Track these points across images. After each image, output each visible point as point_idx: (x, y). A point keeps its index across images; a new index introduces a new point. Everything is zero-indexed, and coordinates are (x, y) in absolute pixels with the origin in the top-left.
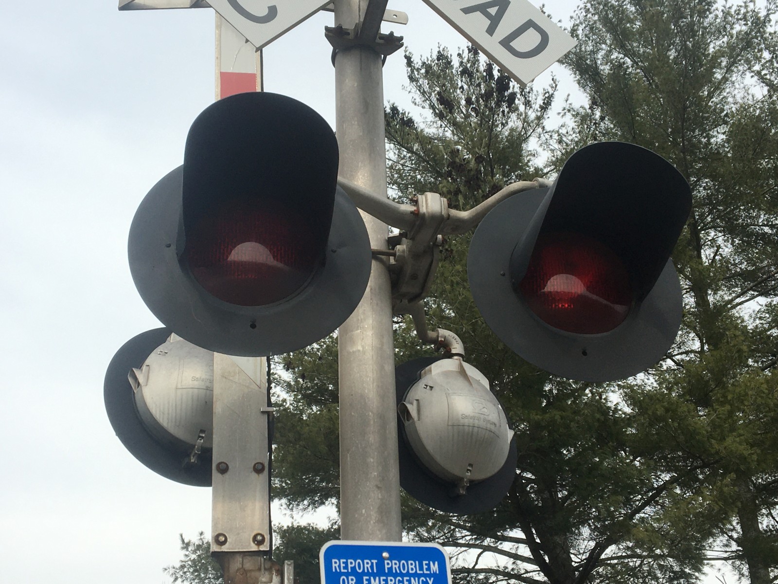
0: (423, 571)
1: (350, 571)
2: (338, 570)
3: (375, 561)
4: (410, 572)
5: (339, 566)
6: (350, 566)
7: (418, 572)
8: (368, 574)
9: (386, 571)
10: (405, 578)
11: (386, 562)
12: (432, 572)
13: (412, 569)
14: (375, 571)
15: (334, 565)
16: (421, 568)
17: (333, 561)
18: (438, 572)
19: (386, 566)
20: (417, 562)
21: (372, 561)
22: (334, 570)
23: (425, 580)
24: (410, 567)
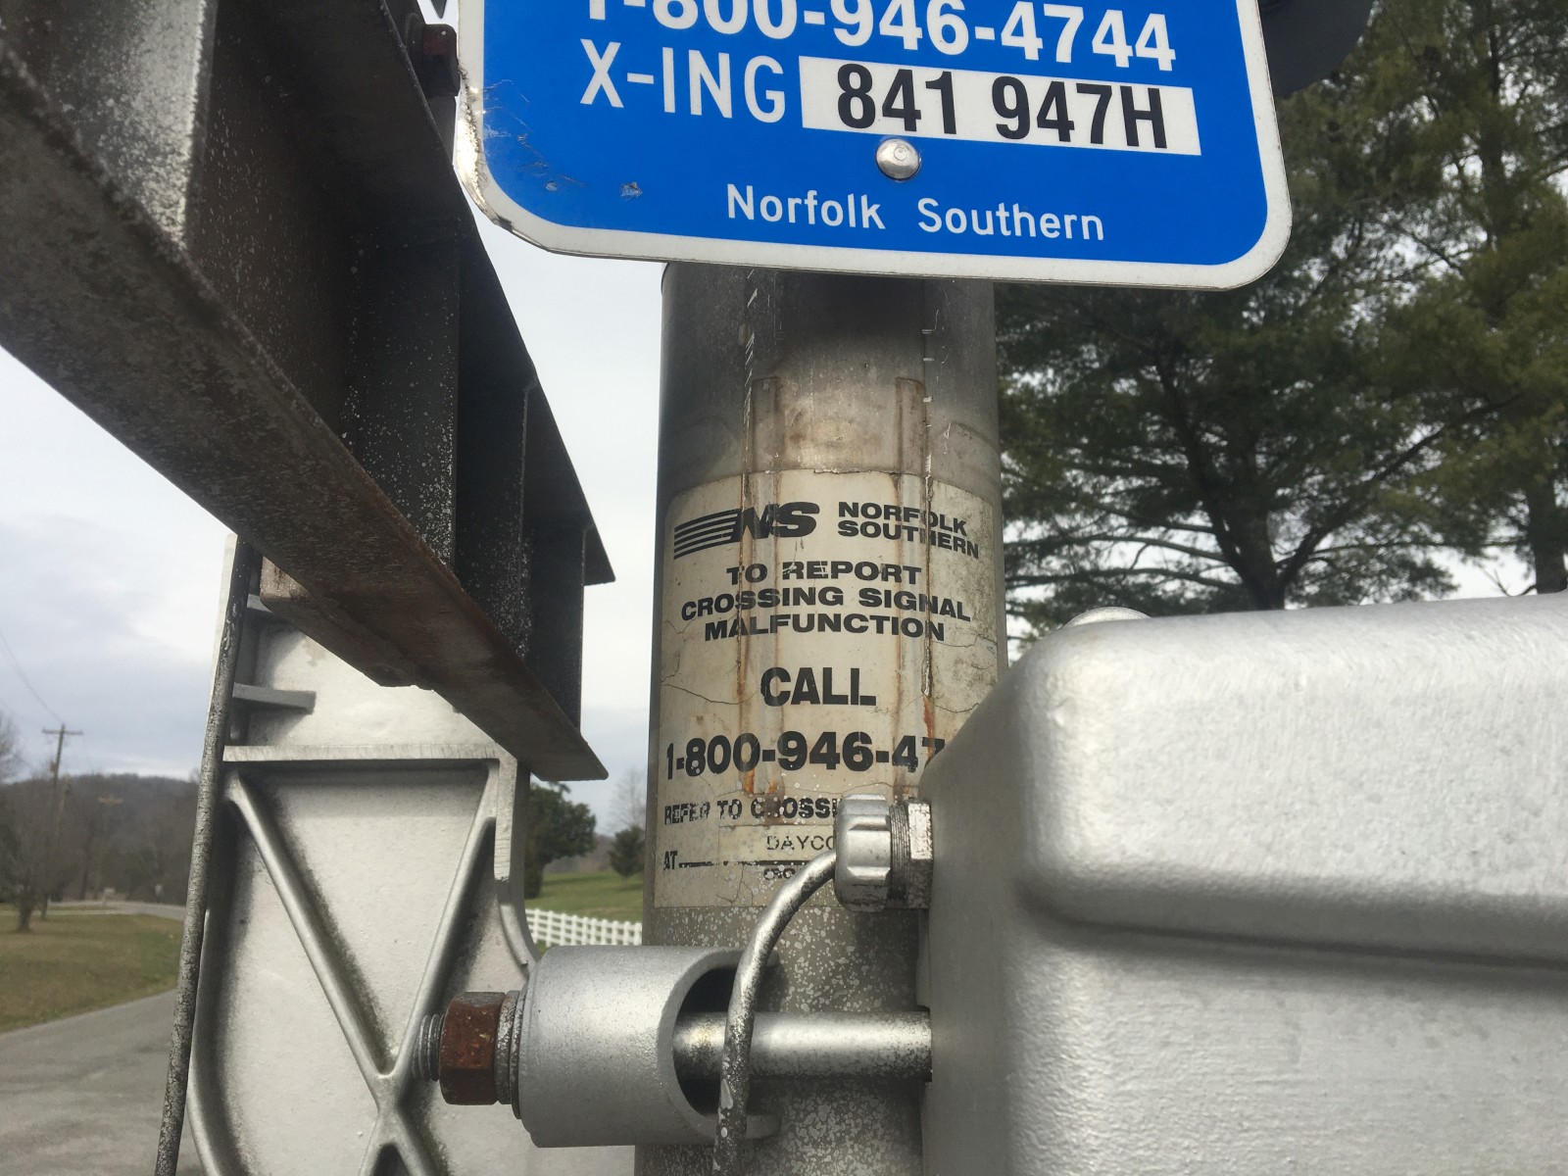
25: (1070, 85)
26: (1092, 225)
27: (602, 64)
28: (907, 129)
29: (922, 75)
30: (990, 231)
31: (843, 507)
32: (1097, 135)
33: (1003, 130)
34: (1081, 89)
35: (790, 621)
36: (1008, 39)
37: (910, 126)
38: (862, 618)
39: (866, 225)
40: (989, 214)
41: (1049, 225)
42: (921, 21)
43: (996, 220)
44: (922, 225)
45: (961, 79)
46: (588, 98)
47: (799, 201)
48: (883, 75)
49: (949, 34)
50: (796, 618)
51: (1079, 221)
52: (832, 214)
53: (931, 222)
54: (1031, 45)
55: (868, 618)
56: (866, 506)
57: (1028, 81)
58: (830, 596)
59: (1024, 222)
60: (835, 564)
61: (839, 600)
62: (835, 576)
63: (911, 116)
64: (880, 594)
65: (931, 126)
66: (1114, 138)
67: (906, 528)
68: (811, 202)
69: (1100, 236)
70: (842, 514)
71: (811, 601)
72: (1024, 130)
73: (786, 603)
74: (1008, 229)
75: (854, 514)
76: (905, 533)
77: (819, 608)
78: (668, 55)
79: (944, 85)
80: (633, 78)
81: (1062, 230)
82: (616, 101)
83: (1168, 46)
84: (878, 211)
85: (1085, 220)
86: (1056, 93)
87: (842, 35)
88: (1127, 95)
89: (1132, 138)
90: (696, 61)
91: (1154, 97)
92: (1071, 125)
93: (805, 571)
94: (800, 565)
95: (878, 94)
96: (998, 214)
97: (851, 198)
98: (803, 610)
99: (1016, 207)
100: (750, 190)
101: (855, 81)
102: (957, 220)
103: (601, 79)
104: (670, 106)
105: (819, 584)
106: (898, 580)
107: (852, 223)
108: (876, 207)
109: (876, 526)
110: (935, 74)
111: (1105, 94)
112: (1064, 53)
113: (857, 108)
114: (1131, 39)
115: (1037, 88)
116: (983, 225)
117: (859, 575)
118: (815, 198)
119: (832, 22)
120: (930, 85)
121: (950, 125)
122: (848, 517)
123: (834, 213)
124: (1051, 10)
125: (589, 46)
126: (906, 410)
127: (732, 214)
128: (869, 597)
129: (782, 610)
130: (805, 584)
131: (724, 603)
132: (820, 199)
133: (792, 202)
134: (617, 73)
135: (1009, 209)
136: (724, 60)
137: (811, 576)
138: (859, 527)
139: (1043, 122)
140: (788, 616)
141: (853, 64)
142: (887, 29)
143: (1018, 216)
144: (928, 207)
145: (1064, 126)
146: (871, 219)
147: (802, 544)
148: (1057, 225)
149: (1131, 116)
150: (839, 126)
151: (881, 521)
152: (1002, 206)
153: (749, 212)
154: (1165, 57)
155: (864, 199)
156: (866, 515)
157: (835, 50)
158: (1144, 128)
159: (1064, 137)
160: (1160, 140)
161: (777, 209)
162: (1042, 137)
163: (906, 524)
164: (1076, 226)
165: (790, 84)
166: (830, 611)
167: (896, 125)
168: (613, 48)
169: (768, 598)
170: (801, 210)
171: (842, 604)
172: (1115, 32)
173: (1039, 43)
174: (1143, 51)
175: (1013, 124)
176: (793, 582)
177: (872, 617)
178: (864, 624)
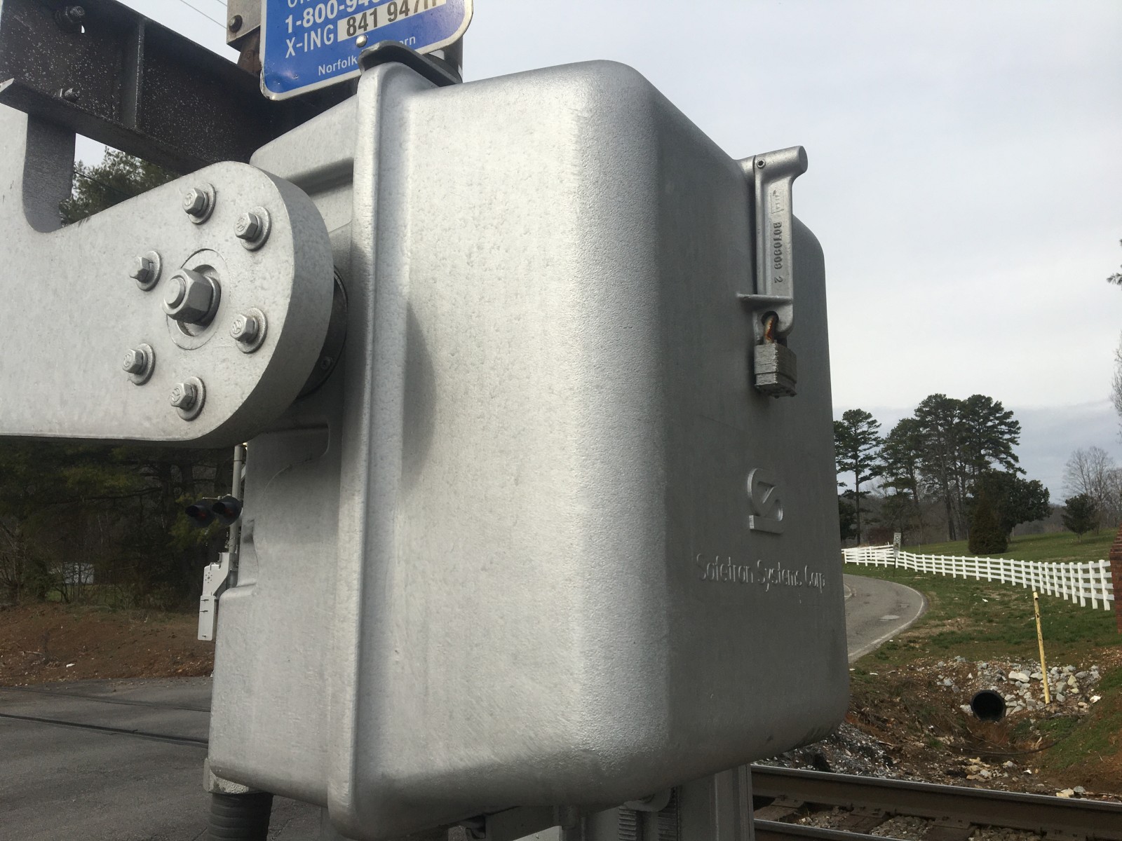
26: (412, 40)
27: (291, 45)
28: (364, 30)
29: (369, 12)
32: (416, 10)
33: (389, 20)
39: (353, 64)
45: (379, 9)
46: (287, 56)
47: (336, 64)
48: (359, 17)
52: (344, 64)
63: (365, 27)
65: (371, 28)
66: (421, 9)
68: (339, 63)
69: (415, 42)
72: (396, 17)
79: (375, 14)
80: (298, 46)
82: (294, 54)
86: (405, 2)
87: (349, 10)
89: (426, 6)
90: (313, 34)
95: (357, 23)
97: (349, 58)
100: (324, 66)
101: (351, 22)
103: (291, 50)
104: (306, 50)
107: (349, 65)
110: (372, 10)
113: (352, 30)
119: (346, 7)
120: (371, 14)
121: (376, 24)
127: (320, 74)
132: (341, 62)
134: (294, 47)
136: (319, 31)
139: (401, 12)
141: (352, 17)
145: (407, 11)
150: (347, 37)
153: (324, 72)
155: (352, 56)
157: (348, 14)
159: (407, 14)
160: (434, 4)
161: (331, 68)
162: (401, 17)
164: (408, 42)
165: (335, 31)
168: (294, 39)
175: (392, 17)
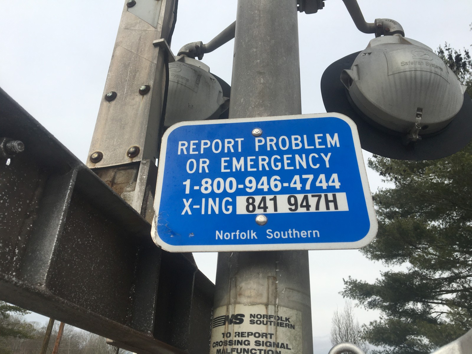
0: (315, 146)
1: (202, 152)
2: (185, 153)
3: (239, 140)
4: (294, 148)
5: (188, 149)
6: (203, 147)
7: (306, 147)
8: (229, 154)
9: (257, 149)
10: (285, 157)
11: (257, 139)
12: (329, 146)
13: (297, 145)
14: (240, 150)
15: (180, 147)
16: (311, 142)
17: (180, 143)
18: (338, 145)
19: (257, 144)
20: (305, 136)
21: (236, 140)
22: (179, 153)
23: (317, 156)
24: (294, 142)
25: (310, 195)
26: (316, 233)
27: (187, 204)
28: (264, 212)
29: (268, 197)
30: (286, 237)
31: (251, 315)
32: (317, 208)
33: (290, 209)
34: (313, 196)
35: (236, 350)
36: (292, 185)
37: (265, 211)
38: (255, 350)
39: (252, 238)
40: (286, 232)
41: (303, 234)
42: (269, 183)
43: (288, 234)
44: (268, 237)
45: (279, 197)
46: (183, 213)
47: (234, 233)
48: (258, 199)
49: (276, 186)
50: (237, 349)
51: (312, 232)
52: (243, 236)
53: (270, 236)
54: (299, 186)
55: (257, 350)
56: (258, 315)
57: (297, 195)
58: (246, 343)
59: (296, 234)
60: (248, 333)
61: (249, 344)
62: (248, 337)
63: (265, 208)
64: (261, 342)
65: (271, 210)
66: (323, 208)
67: (269, 321)
68: (238, 233)
69: (319, 236)
70: (251, 318)
71: (241, 344)
72: (296, 208)
73: (235, 345)
74: (292, 236)
75: (254, 317)
76: (269, 323)
77: (243, 347)
78: (204, 200)
79: (274, 200)
80: (195, 207)
81: (307, 235)
82: (190, 213)
83: (338, 182)
84: (256, 234)
85: (314, 232)
86: (306, 198)
87: (248, 190)
88: (326, 196)
89: (328, 207)
90: (211, 201)
91: (334, 196)
92: (310, 206)
93: (240, 335)
94: (239, 333)
95: (257, 204)
96: (289, 232)
97: (248, 231)
98: (239, 347)
99: (294, 230)
100: (222, 232)
101: (251, 201)
102: (277, 235)
103: (187, 208)
104: (203, 213)
105: (244, 339)
106: (266, 338)
107: (249, 238)
108: (255, 233)
109: (260, 321)
110: (272, 197)
111: (320, 197)
112: (308, 187)
113: (251, 208)
114: (327, 181)
115: (300, 197)
116: (284, 235)
117: (255, 336)
118: (239, 232)
119: (245, 187)
120: (271, 200)
121: (276, 209)
122: (252, 318)
123: (243, 235)
124: (304, 176)
125: (185, 200)
126: (270, 286)
127: (217, 238)
128: (257, 343)
129: (234, 347)
130: (240, 339)
131: (221, 344)
132: (240, 232)
133: (233, 234)
134: (191, 206)
135: (292, 230)
136: (217, 199)
137: (242, 336)
138: (255, 322)
139: (302, 206)
140: (235, 349)
141: (250, 196)
142: (259, 187)
143: (294, 232)
144: (269, 232)
145: (308, 207)
146: (254, 236)
147: (240, 326)
148: (306, 234)
149: (327, 202)
150: (246, 213)
151: (262, 319)
152: (290, 230)
153: (221, 237)
154: (337, 185)
155: (252, 231)
156: (257, 318)
157: (246, 193)
158: (331, 205)
159: (308, 209)
160: (336, 207)
161: (228, 236)
162: (301, 210)
163: (269, 320)
164: (311, 234)
165: (234, 204)
166: (246, 347)
167: (261, 211)
168: (190, 200)
169: (231, 343)
170: (235, 236)
171: (250, 345)
172: (322, 180)
173: (301, 185)
174: (331, 184)
175: (293, 207)
176: (237, 338)
177: (258, 350)
178: (255, 352)
